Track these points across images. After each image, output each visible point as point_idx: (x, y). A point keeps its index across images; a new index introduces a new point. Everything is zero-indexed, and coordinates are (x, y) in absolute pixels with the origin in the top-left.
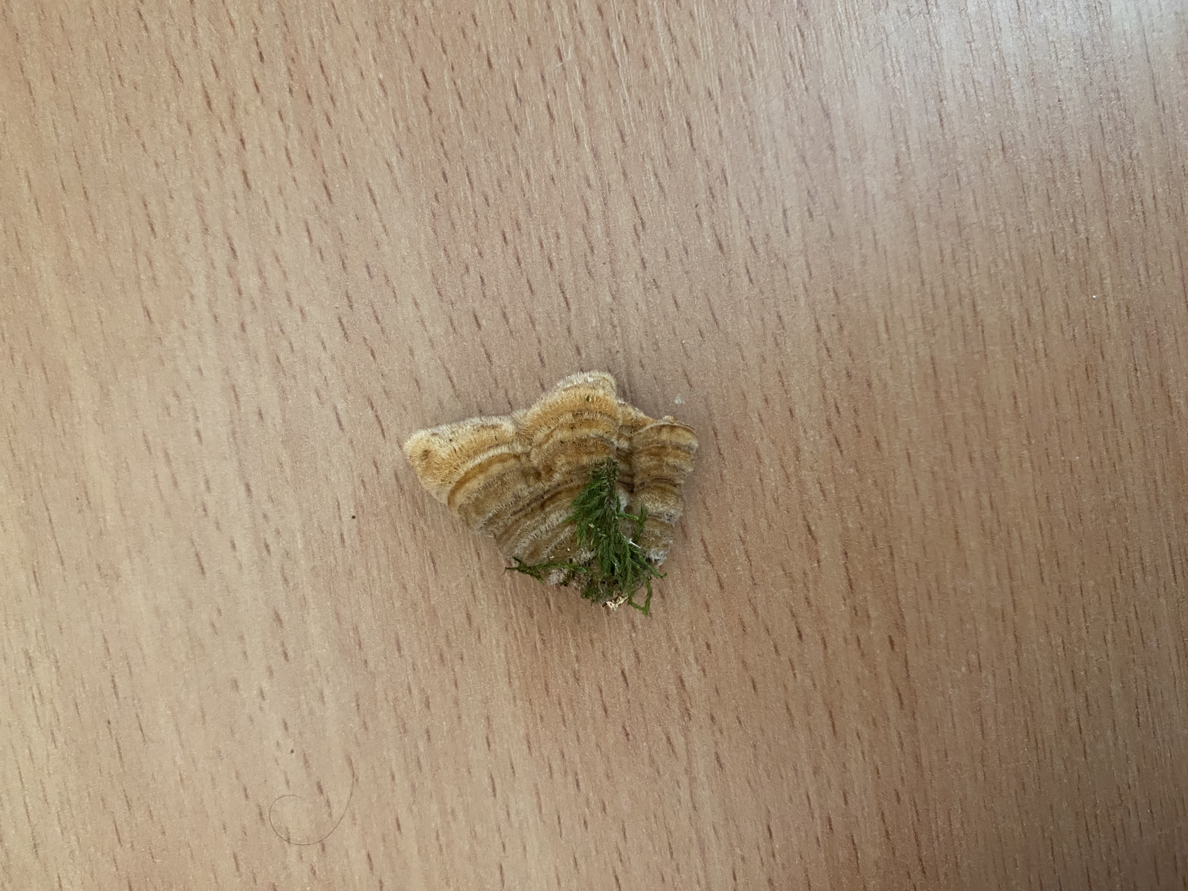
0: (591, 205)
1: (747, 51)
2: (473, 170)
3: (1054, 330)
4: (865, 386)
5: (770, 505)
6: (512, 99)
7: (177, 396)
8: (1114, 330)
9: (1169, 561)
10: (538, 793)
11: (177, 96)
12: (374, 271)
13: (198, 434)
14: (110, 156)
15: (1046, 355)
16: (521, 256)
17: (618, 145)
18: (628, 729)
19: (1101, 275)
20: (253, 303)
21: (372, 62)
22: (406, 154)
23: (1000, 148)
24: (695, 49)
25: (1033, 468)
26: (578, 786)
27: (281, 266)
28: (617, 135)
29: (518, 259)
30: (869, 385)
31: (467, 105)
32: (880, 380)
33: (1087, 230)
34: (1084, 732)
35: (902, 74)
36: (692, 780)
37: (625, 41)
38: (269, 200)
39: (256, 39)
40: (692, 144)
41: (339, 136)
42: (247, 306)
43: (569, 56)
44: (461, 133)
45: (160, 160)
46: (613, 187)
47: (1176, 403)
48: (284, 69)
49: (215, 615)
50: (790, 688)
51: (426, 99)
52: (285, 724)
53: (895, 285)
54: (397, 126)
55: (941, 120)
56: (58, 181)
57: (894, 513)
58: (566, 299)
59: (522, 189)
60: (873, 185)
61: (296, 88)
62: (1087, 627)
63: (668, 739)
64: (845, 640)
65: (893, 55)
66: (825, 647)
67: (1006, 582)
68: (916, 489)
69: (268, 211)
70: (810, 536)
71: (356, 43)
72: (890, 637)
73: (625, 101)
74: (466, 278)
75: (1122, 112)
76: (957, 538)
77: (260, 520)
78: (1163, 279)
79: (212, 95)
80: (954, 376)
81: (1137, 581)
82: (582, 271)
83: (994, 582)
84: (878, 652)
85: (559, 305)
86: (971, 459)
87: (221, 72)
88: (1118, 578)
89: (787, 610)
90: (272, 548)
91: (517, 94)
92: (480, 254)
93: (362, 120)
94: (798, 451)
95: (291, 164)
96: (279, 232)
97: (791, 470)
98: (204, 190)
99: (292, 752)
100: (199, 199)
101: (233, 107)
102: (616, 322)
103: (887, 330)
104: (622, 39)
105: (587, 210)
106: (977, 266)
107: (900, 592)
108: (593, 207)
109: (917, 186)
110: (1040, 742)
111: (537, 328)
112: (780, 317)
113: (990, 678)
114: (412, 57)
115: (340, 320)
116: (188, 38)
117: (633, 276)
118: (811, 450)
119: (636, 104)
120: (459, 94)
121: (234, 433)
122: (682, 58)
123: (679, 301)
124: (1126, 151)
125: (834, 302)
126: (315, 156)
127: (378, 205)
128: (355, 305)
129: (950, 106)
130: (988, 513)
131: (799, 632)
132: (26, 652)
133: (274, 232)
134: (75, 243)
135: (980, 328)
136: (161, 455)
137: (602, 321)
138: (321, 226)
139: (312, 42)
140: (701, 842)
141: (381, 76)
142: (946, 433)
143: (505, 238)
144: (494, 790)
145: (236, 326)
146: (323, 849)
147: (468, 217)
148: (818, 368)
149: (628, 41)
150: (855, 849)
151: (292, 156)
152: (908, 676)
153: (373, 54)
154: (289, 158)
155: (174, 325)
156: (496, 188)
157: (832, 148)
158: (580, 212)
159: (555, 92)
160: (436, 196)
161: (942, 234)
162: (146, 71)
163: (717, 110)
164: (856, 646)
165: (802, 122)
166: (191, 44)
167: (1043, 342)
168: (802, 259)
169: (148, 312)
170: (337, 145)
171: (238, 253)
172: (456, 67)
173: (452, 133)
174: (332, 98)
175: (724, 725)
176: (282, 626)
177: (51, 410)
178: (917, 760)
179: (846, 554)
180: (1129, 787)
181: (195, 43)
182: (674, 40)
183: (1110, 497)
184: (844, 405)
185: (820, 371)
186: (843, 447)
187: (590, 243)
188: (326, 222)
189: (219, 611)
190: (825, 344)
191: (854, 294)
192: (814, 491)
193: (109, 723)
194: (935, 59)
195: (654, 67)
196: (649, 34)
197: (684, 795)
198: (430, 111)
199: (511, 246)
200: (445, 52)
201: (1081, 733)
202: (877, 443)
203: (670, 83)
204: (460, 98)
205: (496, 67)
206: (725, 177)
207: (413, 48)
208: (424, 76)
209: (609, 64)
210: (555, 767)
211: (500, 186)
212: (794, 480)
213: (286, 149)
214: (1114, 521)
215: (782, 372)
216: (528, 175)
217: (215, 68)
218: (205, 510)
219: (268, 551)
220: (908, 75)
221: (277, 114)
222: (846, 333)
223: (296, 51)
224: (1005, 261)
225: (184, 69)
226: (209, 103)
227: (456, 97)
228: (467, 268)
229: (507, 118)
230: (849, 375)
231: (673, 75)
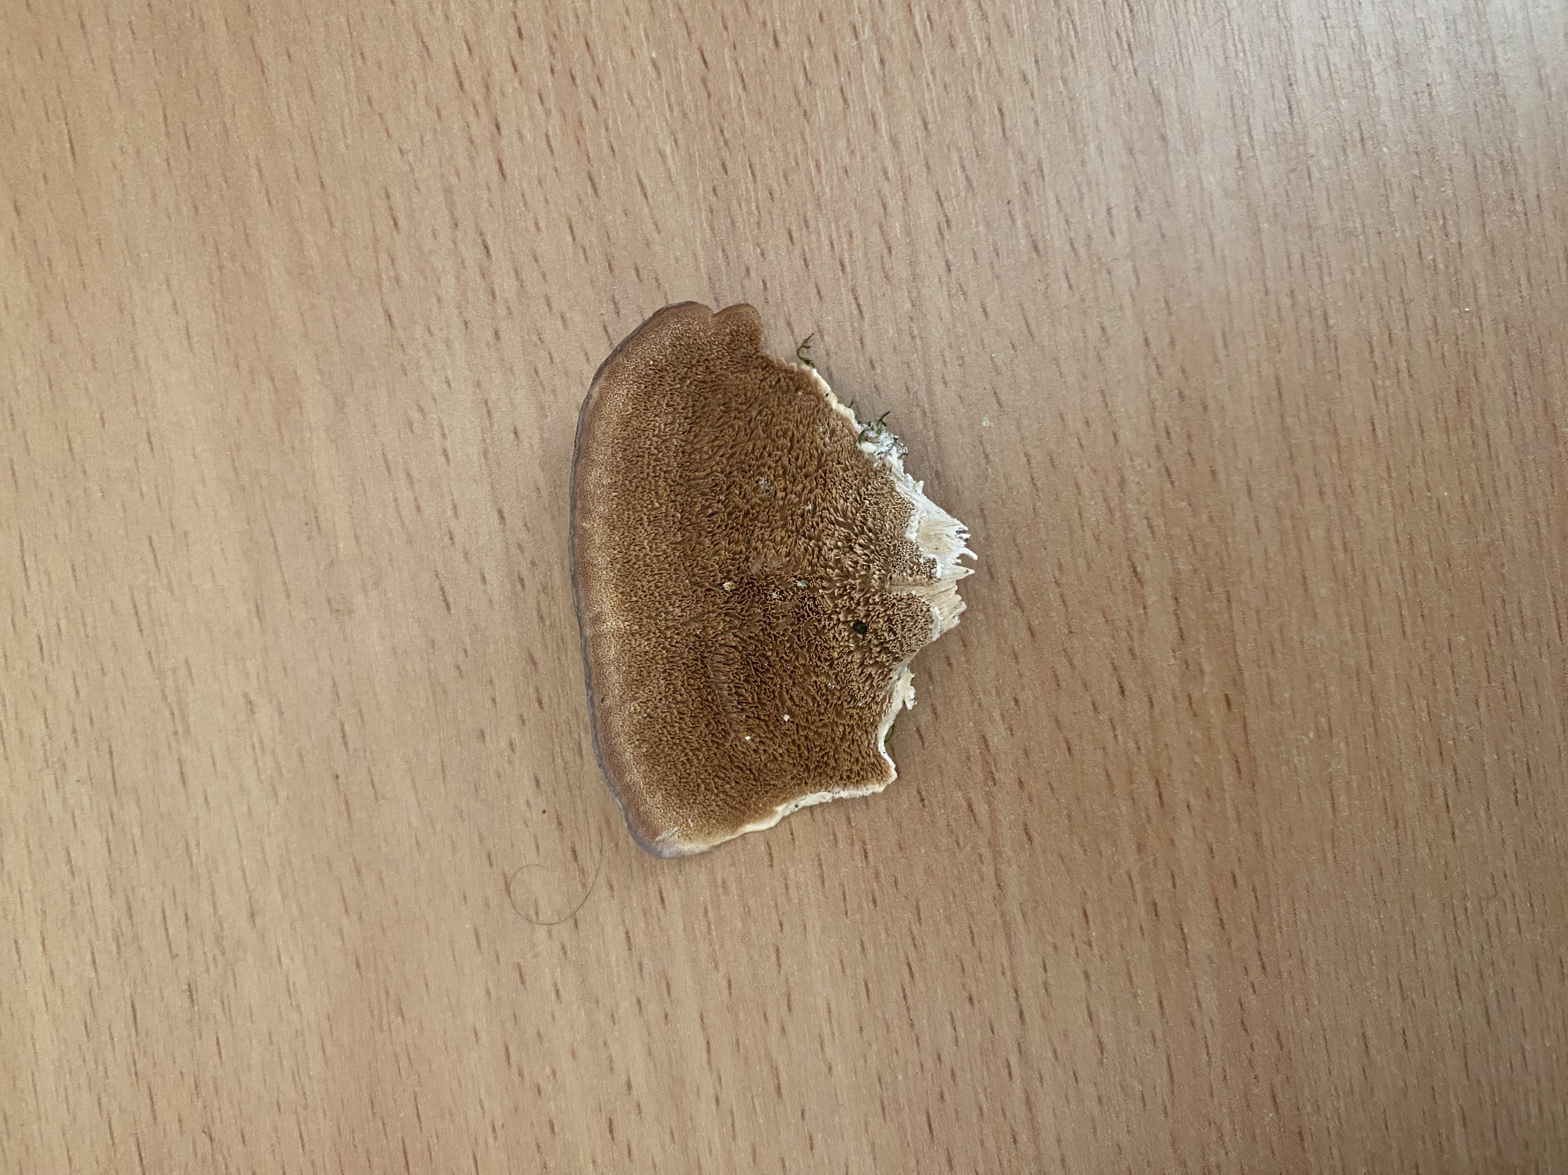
0: (889, 199)
1: (1068, 29)
2: (756, 161)
3: (1419, 345)
4: (1200, 408)
5: (1090, 542)
6: (802, 82)
7: (421, 410)
8: (1490, 348)
9: (1553, 615)
10: (820, 865)
11: (426, 75)
12: (644, 273)
13: (445, 454)
14: (349, 142)
15: (1410, 376)
16: (808, 256)
17: (920, 133)
18: (923, 793)
19: (1475, 285)
20: (508, 308)
21: (644, 39)
22: (681, 142)
23: (1358, 138)
24: (1008, 27)
25: (1393, 503)
26: (866, 857)
27: (539, 267)
28: (919, 122)
29: (805, 260)
30: (1205, 408)
31: (750, 87)
32: (1217, 401)
33: (1460, 235)
34: (1452, 811)
35: (1245, 54)
36: (997, 854)
37: (929, 17)
38: (527, 192)
39: (514, 14)
40: (1004, 133)
41: (606, 122)
42: (502, 311)
43: (866, 34)
44: (743, 119)
45: (405, 147)
46: (914, 180)
47: (1563, 433)
48: (545, 47)
49: (461, 655)
50: (1111, 749)
51: (704, 81)
52: (537, 781)
53: (1234, 294)
54: (671, 110)
55: (1290, 107)
56: (292, 170)
57: (1233, 554)
58: (859, 306)
59: (811, 181)
60: (1211, 181)
61: (558, 67)
62: (1456, 690)
63: (970, 806)
64: (1175, 698)
65: (1236, 33)
66: (1152, 705)
67: (1361, 635)
68: (1258, 527)
69: (526, 205)
70: (1135, 579)
71: (626, 18)
72: (1226, 695)
73: (928, 85)
74: (746, 282)
75: (1502, 100)
76: (1305, 584)
77: (514, 550)
78: (1548, 290)
79: (465, 75)
80: (1301, 399)
81: (1515, 638)
82: (878, 275)
83: (1348, 636)
84: (1212, 712)
85: (851, 313)
86: (1321, 493)
87: (475, 49)
88: (1493, 633)
89: (1107, 662)
90: (526, 583)
91: (806, 76)
92: (763, 255)
93: (633, 104)
94: (1122, 483)
95: (552, 151)
96: (538, 229)
97: (1114, 503)
98: (453, 180)
99: (544, 812)
100: (448, 190)
101: (488, 88)
102: (916, 333)
103: (1226, 346)
104: (925, 16)
105: (885, 206)
106: (1330, 274)
107: (1238, 644)
108: (891, 203)
109: (1261, 182)
110: (1400, 821)
111: (826, 338)
112: (1103, 328)
113: (1342, 745)
114: (689, 34)
115: (605, 328)
116: (439, 12)
117: (936, 280)
118: (1138, 480)
119: (941, 88)
120: (742, 75)
121: (485, 453)
122: (994, 38)
123: (989, 309)
124: (1506, 143)
125: (1166, 312)
126: (578, 143)
127: (650, 199)
128: (623, 312)
129: (1301, 91)
130: (1341, 555)
131: (1121, 687)
132: (246, 695)
133: (533, 229)
134: (309, 238)
135: (1332, 345)
136: (402, 476)
137: (899, 331)
138: (585, 223)
139: (577, 17)
140: (1006, 925)
141: (654, 55)
142: (1292, 464)
143: (791, 238)
144: (771, 859)
145: (489, 334)
146: (576, 924)
147: (749, 212)
148: (1146, 387)
149: (933, 17)
150: (1184, 939)
151: (553, 144)
152: (1247, 741)
153: (645, 30)
154: (550, 146)
155: (419, 331)
156: (782, 181)
157: (1163, 138)
158: (878, 208)
159: (849, 74)
160: (714, 189)
161: (1290, 238)
162: (391, 48)
163: (1032, 95)
164: (1187, 705)
165: (1130, 109)
166: (442, 18)
167: (1407, 361)
168: (1129, 265)
169: (389, 316)
170: (603, 131)
171: (492, 252)
172: (739, 47)
173: (733, 119)
174: (599, 80)
175: (1034, 792)
176: (536, 670)
177: (279, 424)
178: (1258, 836)
179: (1176, 599)
180: (1505, 876)
181: (447, 18)
182: (985, 16)
183: (1483, 539)
184: (1176, 430)
185: (1149, 392)
186: (1174, 478)
187: (886, 242)
188: (591, 219)
189: (466, 652)
190: (1155, 359)
191: (1188, 305)
192: (1140, 527)
193: (337, 777)
194: (1283, 37)
195: (962, 46)
196: (956, 9)
197: (988, 869)
198: (709, 95)
199: (798, 246)
200: (726, 28)
201: (1448, 811)
202: (1213, 473)
203: (980, 64)
204: (743, 80)
205: (783, 46)
206: (1042, 171)
207: (690, 24)
208: (703, 56)
209: (911, 42)
210: (840, 835)
211: (786, 178)
212: (1118, 515)
213: (547, 136)
214: (1488, 567)
215: (1106, 392)
216: (818, 166)
217: (468, 45)
218: (451, 538)
219: (523, 586)
220: (1253, 56)
221: (537, 96)
222: (1178, 348)
223: (559, 27)
224: (1363, 268)
225: (433, 46)
226: (461, 84)
227: (738, 80)
228: (748, 271)
229: (795, 104)
230: (1181, 396)
231: (984, 55)
